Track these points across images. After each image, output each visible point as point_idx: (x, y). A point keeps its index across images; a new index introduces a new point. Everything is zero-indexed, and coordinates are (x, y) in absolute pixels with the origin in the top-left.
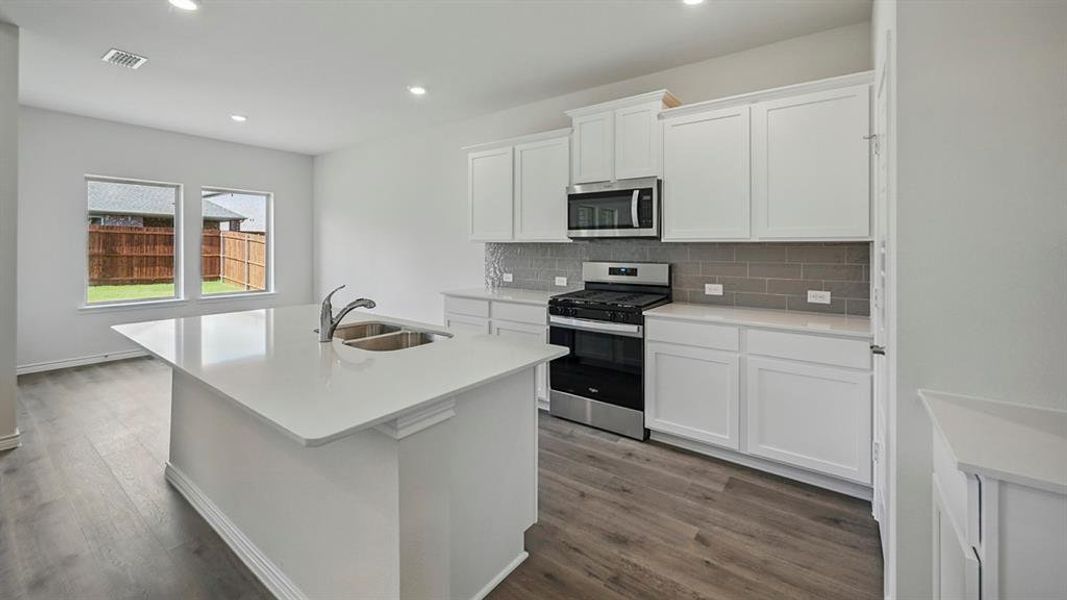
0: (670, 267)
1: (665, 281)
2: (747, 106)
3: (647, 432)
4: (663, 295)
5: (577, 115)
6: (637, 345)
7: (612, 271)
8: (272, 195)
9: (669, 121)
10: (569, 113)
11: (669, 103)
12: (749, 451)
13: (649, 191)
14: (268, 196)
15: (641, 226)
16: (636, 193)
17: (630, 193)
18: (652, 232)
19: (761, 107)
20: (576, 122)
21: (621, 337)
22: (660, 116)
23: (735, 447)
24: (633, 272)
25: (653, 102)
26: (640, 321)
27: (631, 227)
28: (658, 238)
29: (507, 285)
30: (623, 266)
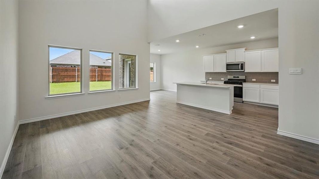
0: (246, 76)
1: (245, 79)
2: (260, 51)
3: (243, 101)
4: (245, 81)
5: (227, 51)
6: (241, 88)
7: (234, 77)
8: (155, 63)
9: (246, 53)
10: (226, 50)
11: (246, 50)
12: (261, 103)
13: (243, 64)
14: (154, 63)
15: (241, 69)
16: (240, 64)
17: (239, 64)
18: (243, 71)
19: (263, 51)
20: (227, 52)
21: (238, 87)
22: (244, 52)
23: (259, 102)
24: (238, 77)
25: (243, 49)
26: (242, 84)
27: (239, 70)
28: (244, 71)
29: (211, 80)
30: (236, 76)
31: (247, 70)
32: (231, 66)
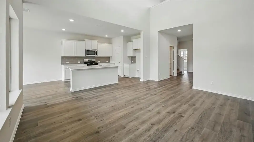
1: (95, 61)
7: (89, 60)
9: (98, 44)
10: (85, 39)
11: (98, 42)
13: (97, 51)
17: (95, 51)
24: (91, 60)
25: (96, 41)
27: (95, 55)
29: (68, 64)
30: (90, 59)
31: (98, 55)
32: (90, 52)
